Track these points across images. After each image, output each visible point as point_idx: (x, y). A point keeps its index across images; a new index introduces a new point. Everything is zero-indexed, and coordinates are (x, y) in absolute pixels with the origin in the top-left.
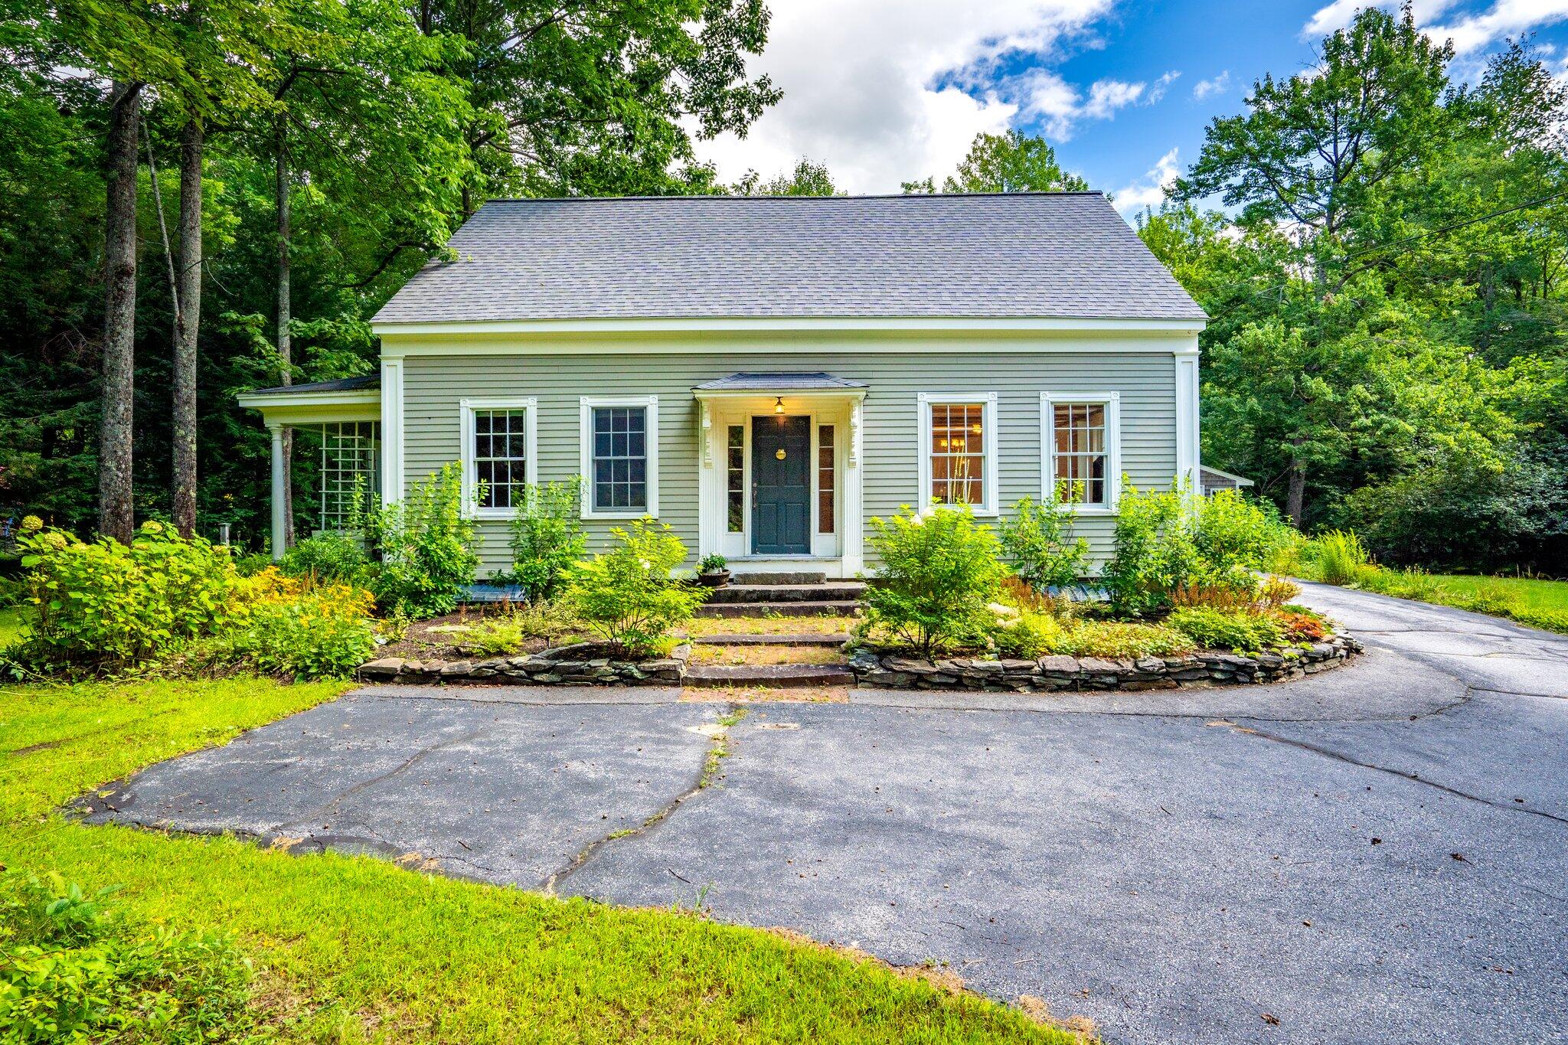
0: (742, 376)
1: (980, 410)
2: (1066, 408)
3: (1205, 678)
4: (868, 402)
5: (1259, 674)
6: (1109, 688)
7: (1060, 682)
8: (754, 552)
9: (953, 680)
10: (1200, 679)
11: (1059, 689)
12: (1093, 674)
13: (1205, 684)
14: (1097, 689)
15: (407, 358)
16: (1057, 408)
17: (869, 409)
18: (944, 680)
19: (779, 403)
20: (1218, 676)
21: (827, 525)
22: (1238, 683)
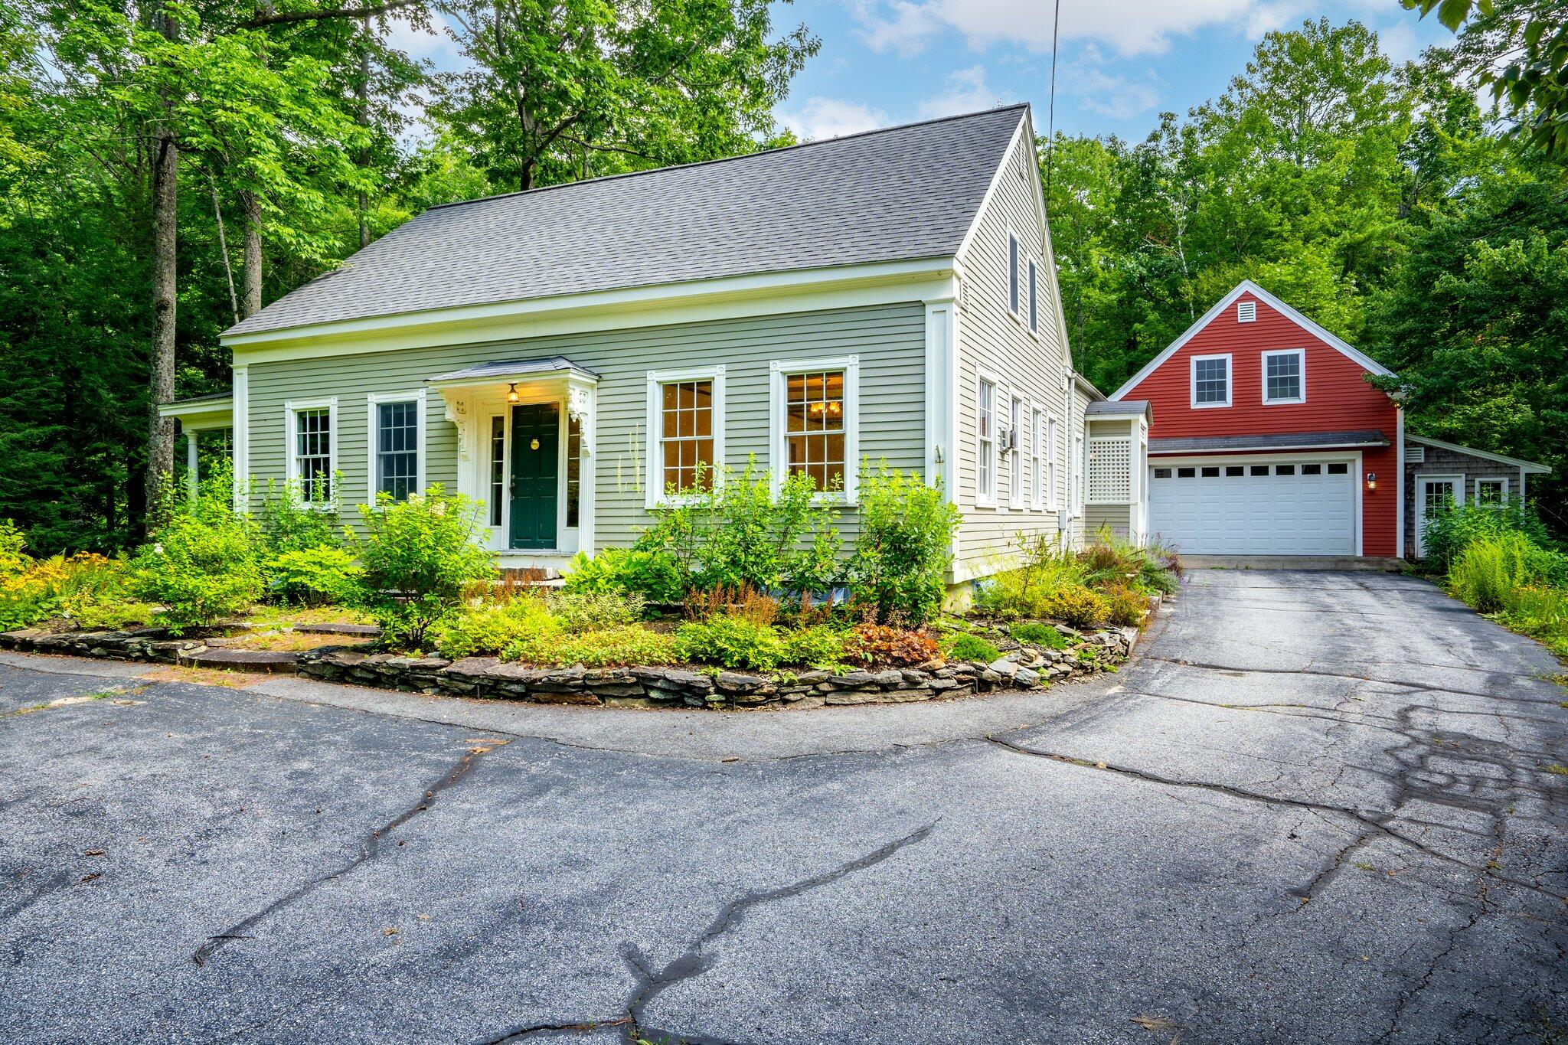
0: (492, 363)
1: (709, 383)
2: (801, 377)
3: (639, 696)
4: (602, 384)
5: (714, 697)
6: (519, 697)
7: (463, 686)
8: (511, 547)
9: (371, 676)
10: (631, 696)
11: (461, 694)
12: (498, 681)
13: (639, 704)
14: (505, 698)
15: (251, 366)
16: (791, 378)
17: (603, 392)
18: (364, 675)
19: (513, 391)
20: (654, 694)
21: (573, 520)
22: (685, 706)
